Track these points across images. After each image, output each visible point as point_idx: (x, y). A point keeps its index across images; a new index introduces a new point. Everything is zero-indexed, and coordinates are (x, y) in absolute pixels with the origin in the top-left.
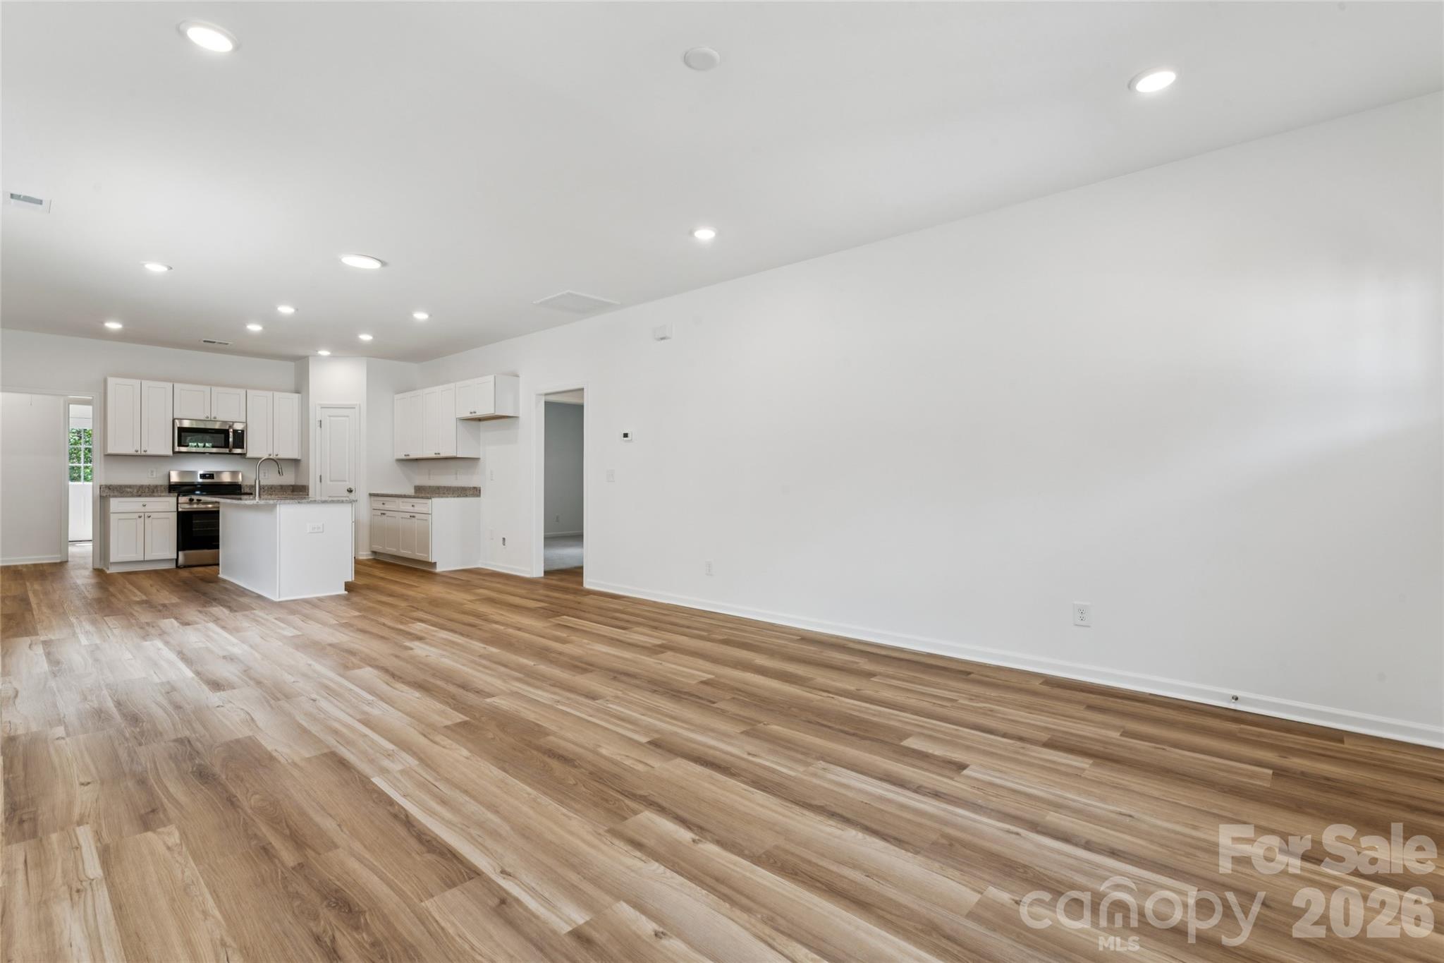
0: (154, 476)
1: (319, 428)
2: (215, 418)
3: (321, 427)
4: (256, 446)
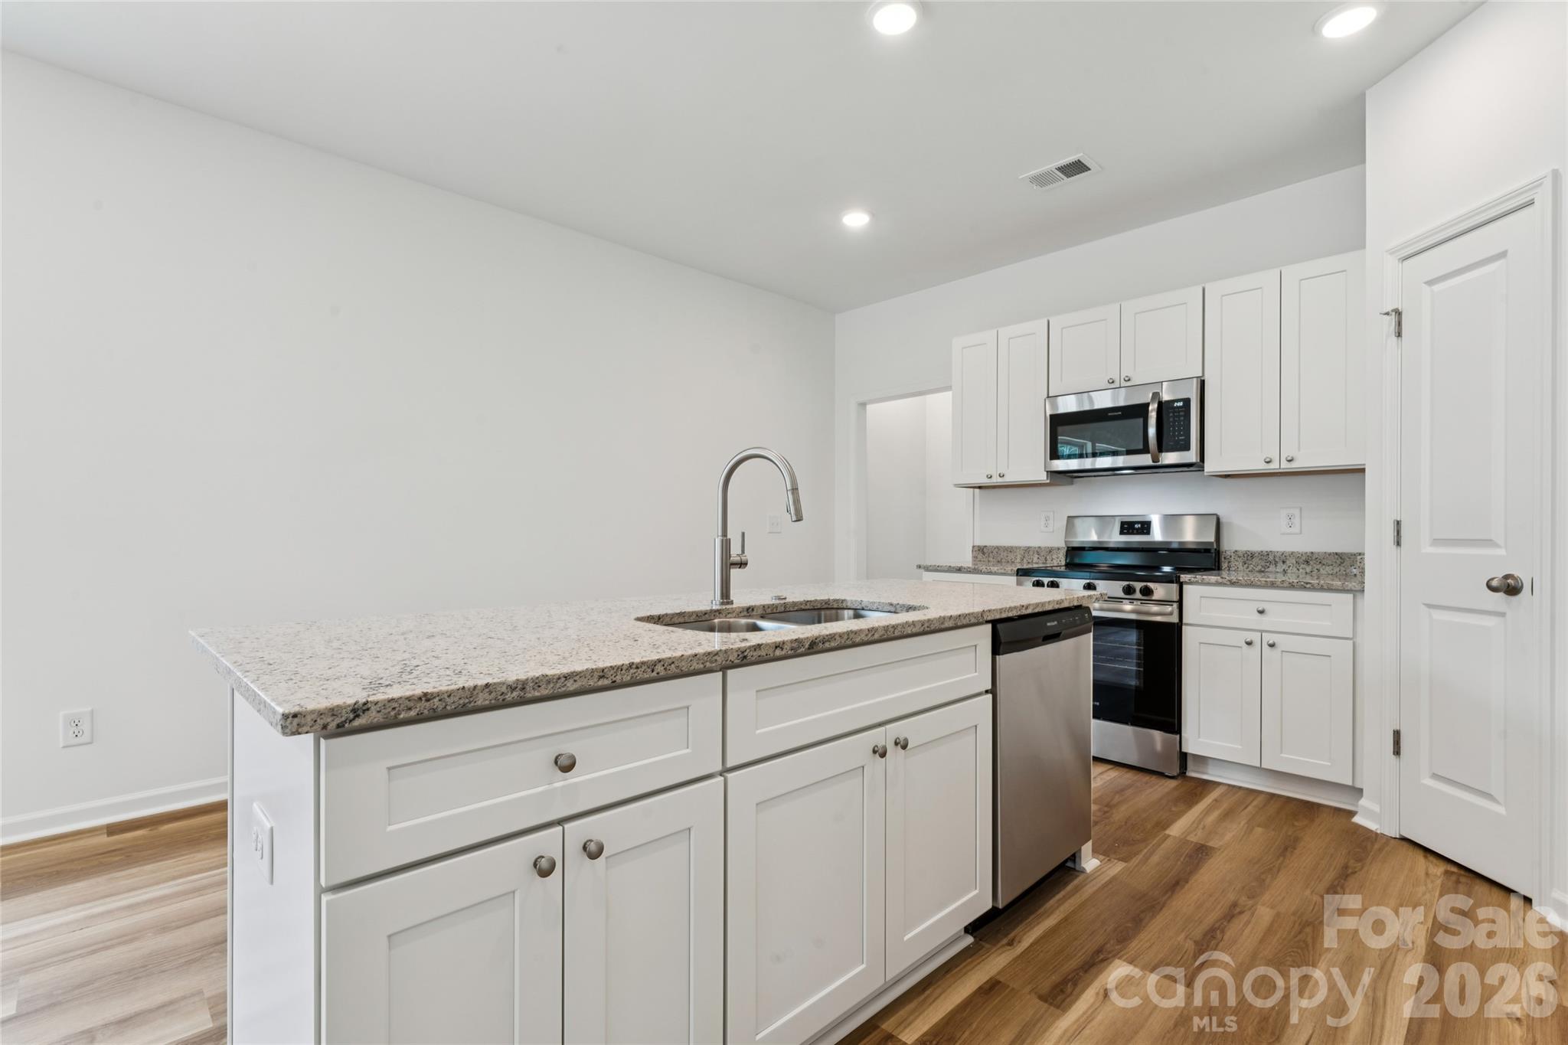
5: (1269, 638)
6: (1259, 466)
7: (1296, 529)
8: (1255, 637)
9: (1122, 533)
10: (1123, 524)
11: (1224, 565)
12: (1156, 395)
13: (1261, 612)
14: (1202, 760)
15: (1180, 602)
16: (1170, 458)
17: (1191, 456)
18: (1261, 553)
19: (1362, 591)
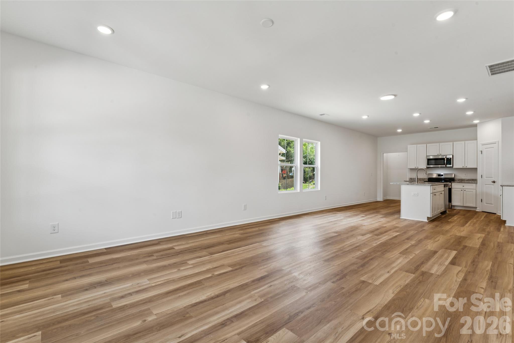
0: (424, 175)
1: (481, 154)
2: (441, 154)
3: (482, 153)
4: (457, 164)
5: (464, 190)
6: (462, 167)
7: (466, 176)
8: (462, 189)
9: (438, 176)
10: (438, 175)
11: (455, 181)
12: (446, 157)
13: (463, 186)
14: (454, 206)
15: (451, 185)
16: (448, 166)
17: (451, 166)
18: (461, 179)
19: (477, 183)
